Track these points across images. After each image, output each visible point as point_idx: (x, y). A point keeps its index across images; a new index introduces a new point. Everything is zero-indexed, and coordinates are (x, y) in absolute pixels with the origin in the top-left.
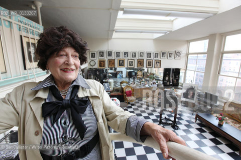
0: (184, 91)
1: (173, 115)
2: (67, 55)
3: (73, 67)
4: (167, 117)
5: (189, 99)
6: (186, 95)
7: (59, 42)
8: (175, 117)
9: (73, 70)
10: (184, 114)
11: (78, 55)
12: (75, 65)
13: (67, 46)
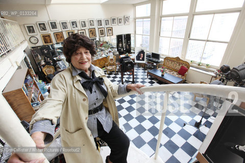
0: (136, 54)
1: (131, 76)
2: (81, 53)
3: (86, 60)
4: (127, 80)
5: (141, 60)
6: (138, 58)
7: (74, 46)
8: (133, 78)
9: (86, 62)
10: (139, 74)
11: (89, 51)
12: (87, 58)
13: (80, 47)
